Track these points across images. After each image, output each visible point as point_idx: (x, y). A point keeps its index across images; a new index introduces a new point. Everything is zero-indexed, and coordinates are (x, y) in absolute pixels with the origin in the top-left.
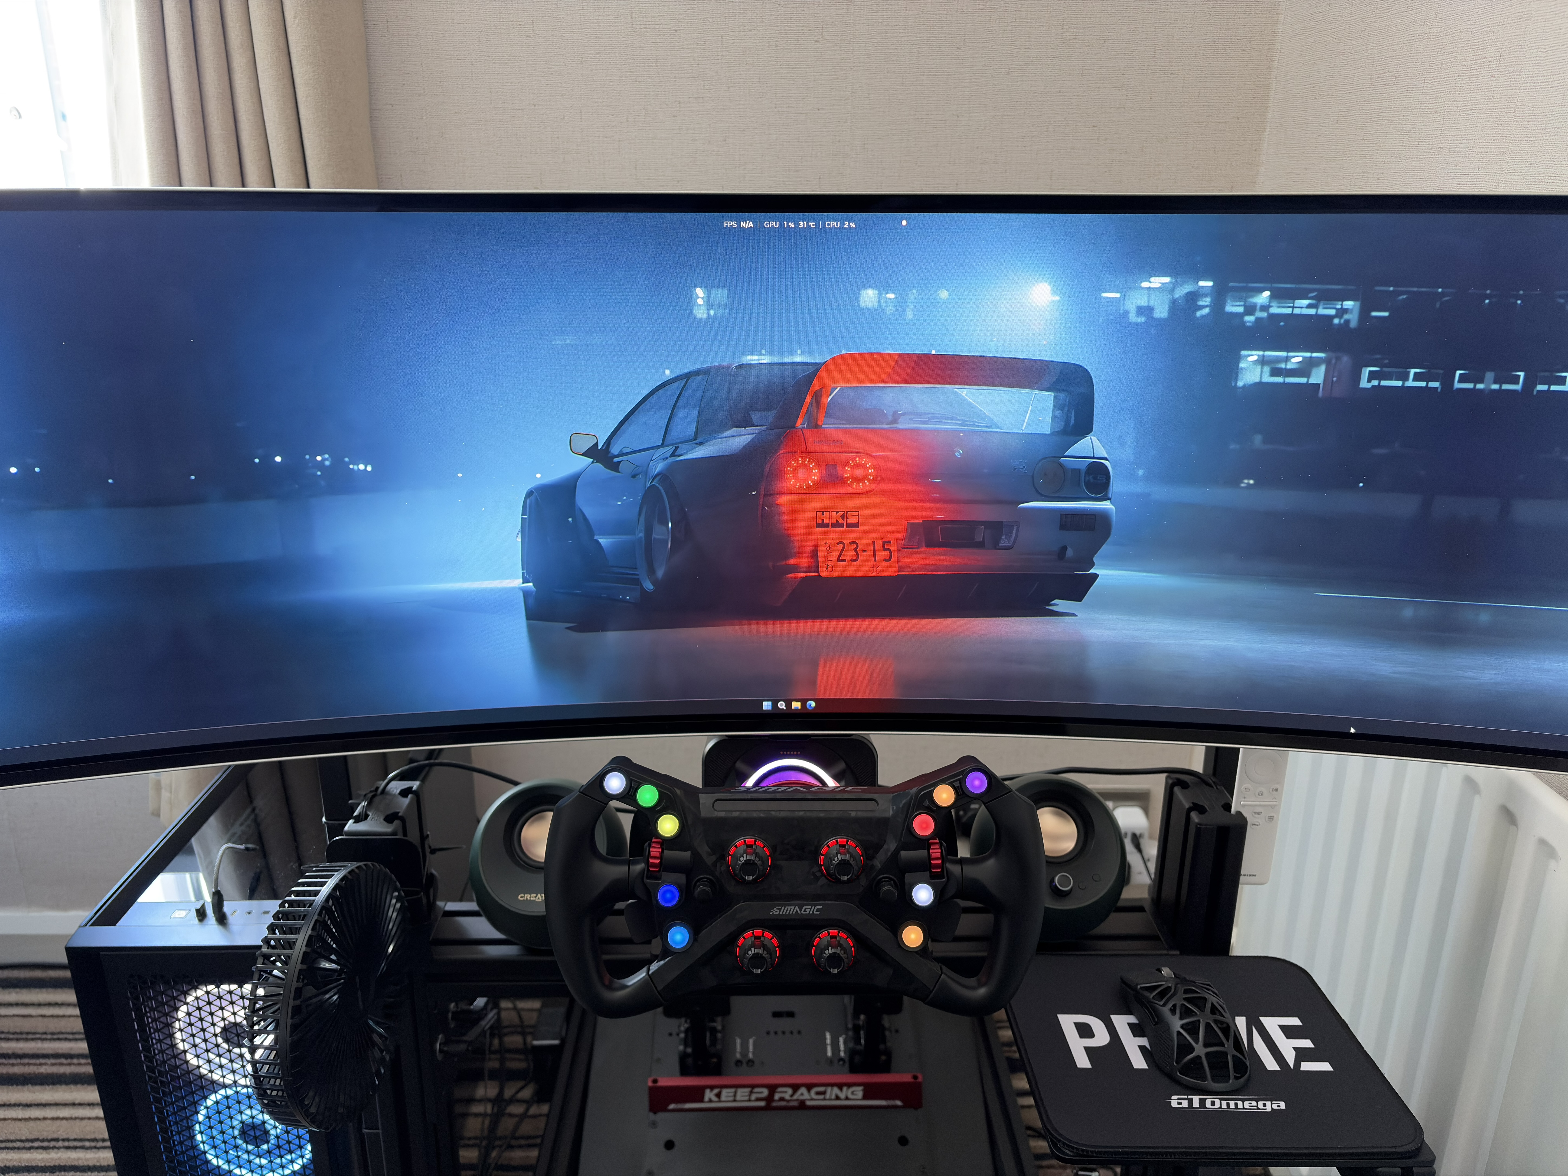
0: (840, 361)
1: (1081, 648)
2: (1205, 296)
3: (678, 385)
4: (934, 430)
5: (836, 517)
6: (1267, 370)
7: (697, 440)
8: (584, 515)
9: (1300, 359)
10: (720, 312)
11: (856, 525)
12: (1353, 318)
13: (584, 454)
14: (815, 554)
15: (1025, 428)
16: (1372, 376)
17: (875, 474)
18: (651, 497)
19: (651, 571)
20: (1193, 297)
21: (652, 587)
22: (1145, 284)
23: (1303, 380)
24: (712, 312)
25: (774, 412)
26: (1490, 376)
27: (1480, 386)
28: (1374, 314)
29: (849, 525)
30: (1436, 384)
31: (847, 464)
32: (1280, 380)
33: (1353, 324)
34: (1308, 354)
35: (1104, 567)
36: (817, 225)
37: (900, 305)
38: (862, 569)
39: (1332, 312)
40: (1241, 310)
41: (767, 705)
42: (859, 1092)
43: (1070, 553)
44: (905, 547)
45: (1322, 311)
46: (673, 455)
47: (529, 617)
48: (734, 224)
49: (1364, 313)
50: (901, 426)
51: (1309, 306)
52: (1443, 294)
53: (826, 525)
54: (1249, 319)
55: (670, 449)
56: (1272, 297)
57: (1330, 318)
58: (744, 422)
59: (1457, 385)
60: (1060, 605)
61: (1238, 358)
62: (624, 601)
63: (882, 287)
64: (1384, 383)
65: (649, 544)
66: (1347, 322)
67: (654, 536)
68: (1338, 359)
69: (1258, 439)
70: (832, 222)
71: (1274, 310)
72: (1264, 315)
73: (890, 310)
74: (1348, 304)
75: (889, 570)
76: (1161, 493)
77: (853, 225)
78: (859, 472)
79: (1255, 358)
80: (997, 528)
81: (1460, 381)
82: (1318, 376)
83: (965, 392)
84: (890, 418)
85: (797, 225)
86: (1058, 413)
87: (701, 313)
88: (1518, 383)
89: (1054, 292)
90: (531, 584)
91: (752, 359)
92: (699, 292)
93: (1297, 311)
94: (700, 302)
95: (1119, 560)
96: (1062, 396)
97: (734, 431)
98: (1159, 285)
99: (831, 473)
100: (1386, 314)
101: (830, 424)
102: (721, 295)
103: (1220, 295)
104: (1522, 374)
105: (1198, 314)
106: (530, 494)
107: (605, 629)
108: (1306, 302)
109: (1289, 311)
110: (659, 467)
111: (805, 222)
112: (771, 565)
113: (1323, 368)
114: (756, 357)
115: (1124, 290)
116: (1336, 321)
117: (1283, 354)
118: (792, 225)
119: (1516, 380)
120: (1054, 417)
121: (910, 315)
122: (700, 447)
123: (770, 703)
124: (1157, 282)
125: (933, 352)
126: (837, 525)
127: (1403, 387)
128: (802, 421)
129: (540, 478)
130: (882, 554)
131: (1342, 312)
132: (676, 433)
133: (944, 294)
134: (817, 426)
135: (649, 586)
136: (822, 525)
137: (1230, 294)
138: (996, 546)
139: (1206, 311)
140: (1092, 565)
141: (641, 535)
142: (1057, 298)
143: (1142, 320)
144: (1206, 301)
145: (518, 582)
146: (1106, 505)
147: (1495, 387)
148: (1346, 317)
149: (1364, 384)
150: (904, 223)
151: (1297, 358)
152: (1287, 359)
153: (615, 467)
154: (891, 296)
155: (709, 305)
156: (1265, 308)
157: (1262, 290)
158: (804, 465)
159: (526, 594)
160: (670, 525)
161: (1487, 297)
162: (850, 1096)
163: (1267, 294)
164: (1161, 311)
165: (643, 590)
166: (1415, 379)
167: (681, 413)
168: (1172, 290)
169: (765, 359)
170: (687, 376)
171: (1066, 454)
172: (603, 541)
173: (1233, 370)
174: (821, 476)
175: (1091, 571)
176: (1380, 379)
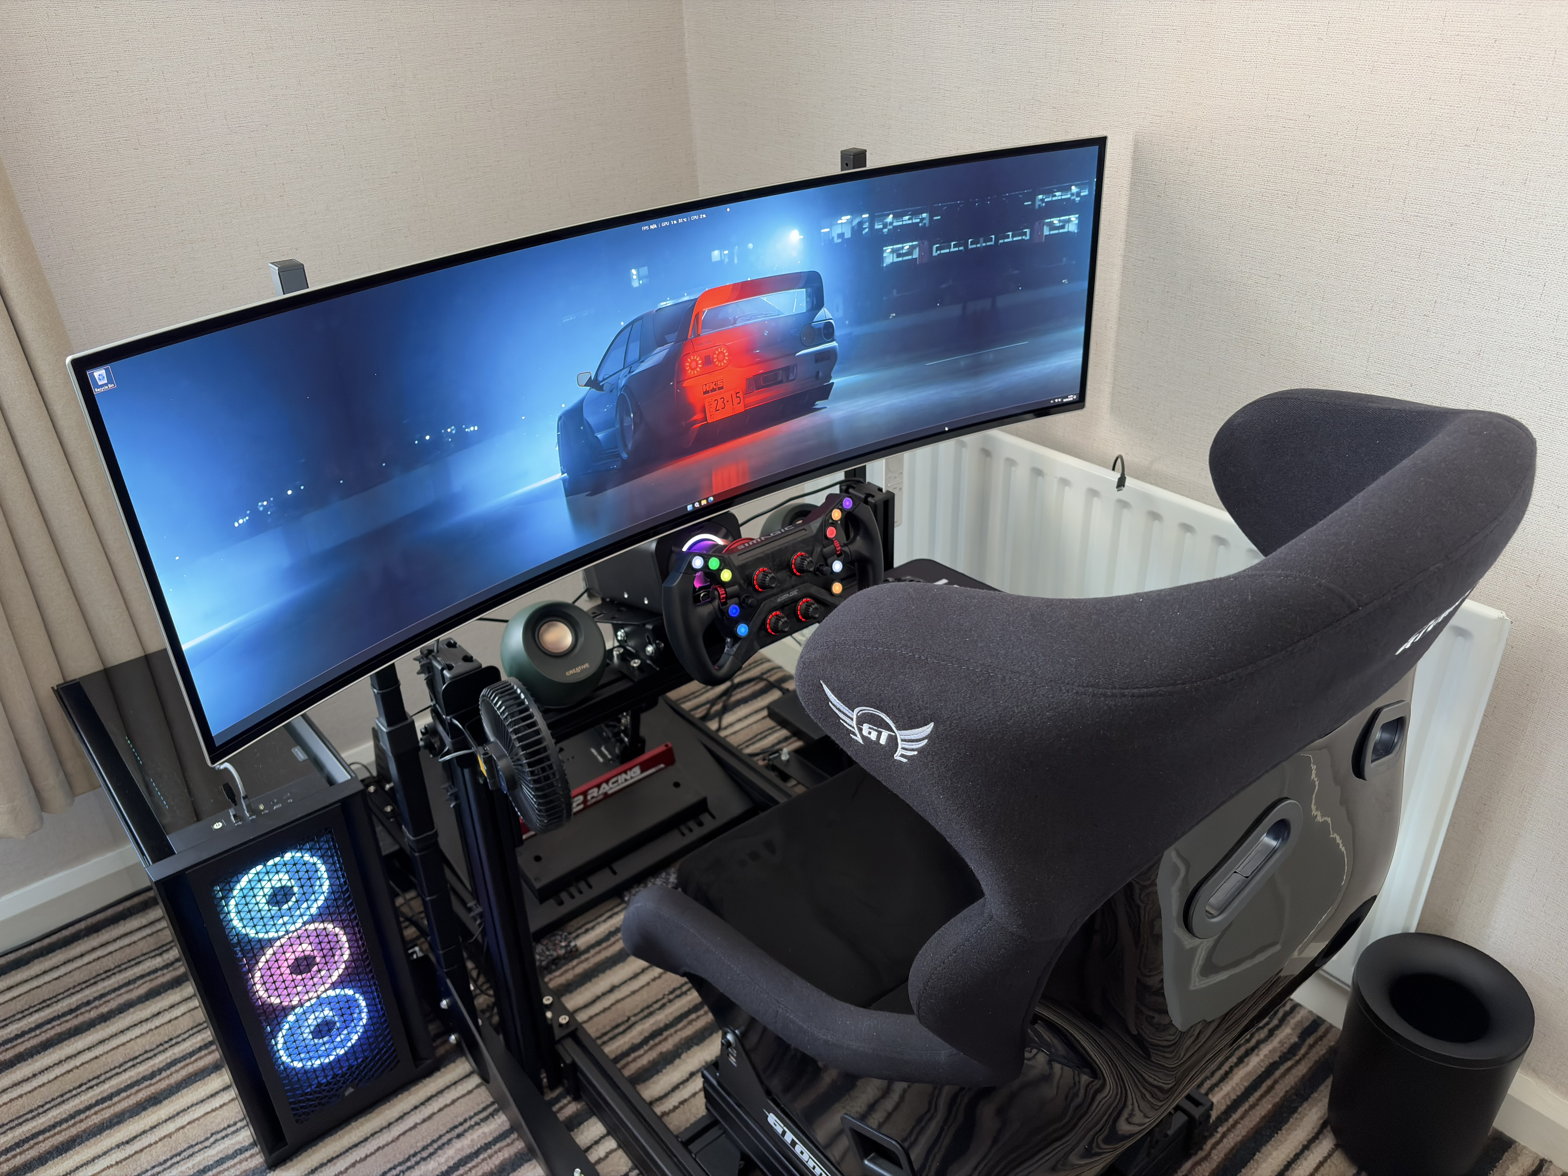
0: (706, 295)
1: (830, 424)
2: (865, 222)
3: (629, 329)
4: (754, 323)
5: (713, 386)
6: (895, 255)
7: (640, 360)
8: (588, 422)
9: (908, 247)
10: (645, 280)
11: (722, 388)
12: (927, 221)
13: (585, 385)
14: (704, 411)
15: (794, 312)
16: (938, 249)
17: (729, 355)
18: (621, 400)
19: (625, 446)
20: (860, 224)
21: (626, 456)
22: (839, 222)
23: (910, 257)
24: (641, 282)
25: (676, 333)
26: (982, 239)
27: (979, 245)
28: (935, 218)
29: (720, 388)
30: (961, 248)
31: (715, 353)
32: (900, 259)
33: (927, 225)
34: (911, 244)
35: (836, 377)
36: (687, 220)
37: (731, 256)
38: (727, 413)
39: (918, 220)
40: (881, 226)
41: (690, 508)
42: (637, 770)
43: (821, 374)
44: (747, 393)
45: (915, 221)
46: (630, 372)
47: (567, 496)
48: (646, 228)
49: (931, 217)
50: (737, 325)
51: (909, 219)
52: (960, 204)
53: (708, 392)
54: (885, 230)
55: (627, 370)
56: (893, 217)
57: (918, 223)
58: (661, 343)
59: (970, 247)
60: (819, 404)
61: (882, 252)
62: (614, 469)
63: (721, 249)
64: (943, 252)
65: (623, 431)
66: (925, 224)
67: (625, 424)
68: (923, 243)
69: (895, 291)
70: (694, 216)
71: (895, 224)
72: (891, 227)
73: (727, 260)
74: (924, 215)
75: (740, 408)
76: (858, 331)
77: (704, 216)
78: (721, 356)
79: (889, 250)
80: (787, 370)
81: (971, 244)
82: (916, 255)
83: (765, 298)
84: (732, 321)
85: (678, 221)
86: (808, 299)
87: (635, 284)
88: (992, 241)
89: (800, 234)
90: (566, 474)
91: (663, 304)
92: (634, 271)
93: (904, 223)
94: (635, 277)
95: (843, 372)
96: (809, 289)
97: (658, 349)
98: (845, 221)
99: (708, 361)
100: (939, 217)
101: (704, 333)
102: (645, 270)
103: (872, 221)
104: (993, 236)
105: (864, 232)
106: (560, 418)
107: (605, 490)
108: (907, 217)
109: (901, 223)
110: (623, 382)
111: (681, 219)
112: (684, 424)
113: (917, 249)
114: (665, 303)
115: (830, 227)
116: (920, 225)
117: (900, 246)
118: (675, 222)
119: (991, 240)
120: (807, 302)
121: (736, 261)
122: (643, 364)
123: (691, 505)
124: (845, 219)
125: (749, 279)
126: (713, 390)
127: (950, 252)
128: (691, 336)
129: (565, 407)
130: (736, 400)
131: (922, 219)
132: (630, 359)
133: (751, 246)
134: (699, 335)
135: (625, 456)
136: (706, 392)
137: (876, 219)
138: (788, 380)
139: (867, 230)
140: (830, 378)
141: (618, 426)
142: (802, 237)
143: (840, 240)
144: (866, 225)
145: (559, 476)
146: (834, 344)
147: (984, 245)
148: (924, 222)
149: (935, 254)
150: (728, 210)
151: (907, 246)
152: (903, 248)
153: (601, 388)
154: (726, 252)
155: (639, 278)
156: (891, 224)
157: (889, 215)
158: (694, 360)
159: (564, 480)
160: (632, 415)
161: (977, 202)
162: (633, 775)
163: (891, 216)
164: (848, 235)
165: (622, 459)
166: (954, 247)
167: (631, 345)
168: (851, 222)
169: (669, 303)
170: (632, 323)
171: (814, 320)
172: (600, 436)
173: (881, 259)
174: (703, 364)
175: (831, 381)
176: (940, 250)
